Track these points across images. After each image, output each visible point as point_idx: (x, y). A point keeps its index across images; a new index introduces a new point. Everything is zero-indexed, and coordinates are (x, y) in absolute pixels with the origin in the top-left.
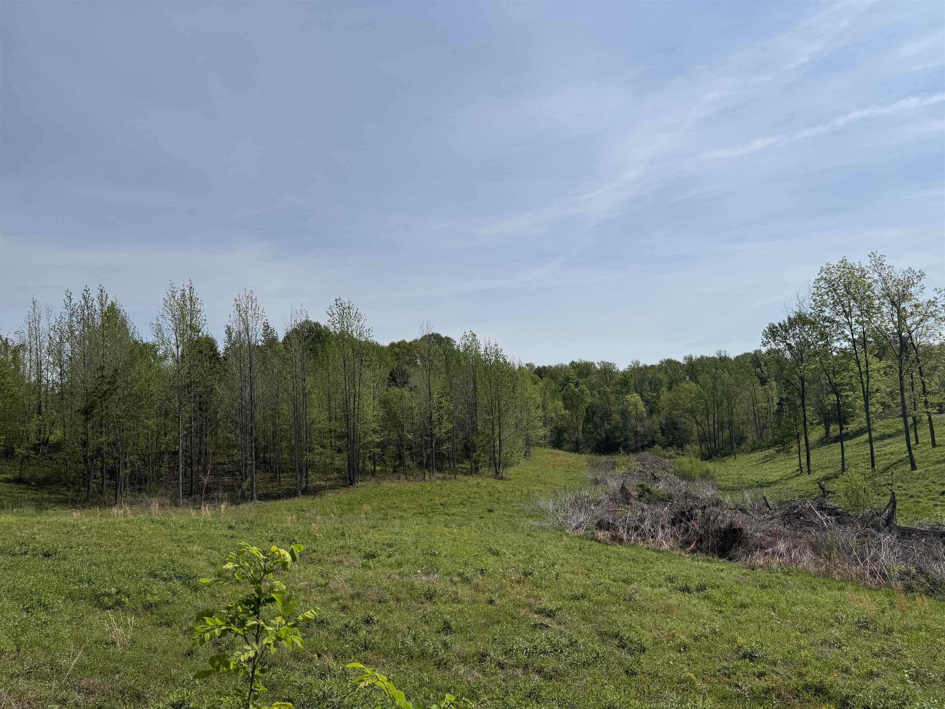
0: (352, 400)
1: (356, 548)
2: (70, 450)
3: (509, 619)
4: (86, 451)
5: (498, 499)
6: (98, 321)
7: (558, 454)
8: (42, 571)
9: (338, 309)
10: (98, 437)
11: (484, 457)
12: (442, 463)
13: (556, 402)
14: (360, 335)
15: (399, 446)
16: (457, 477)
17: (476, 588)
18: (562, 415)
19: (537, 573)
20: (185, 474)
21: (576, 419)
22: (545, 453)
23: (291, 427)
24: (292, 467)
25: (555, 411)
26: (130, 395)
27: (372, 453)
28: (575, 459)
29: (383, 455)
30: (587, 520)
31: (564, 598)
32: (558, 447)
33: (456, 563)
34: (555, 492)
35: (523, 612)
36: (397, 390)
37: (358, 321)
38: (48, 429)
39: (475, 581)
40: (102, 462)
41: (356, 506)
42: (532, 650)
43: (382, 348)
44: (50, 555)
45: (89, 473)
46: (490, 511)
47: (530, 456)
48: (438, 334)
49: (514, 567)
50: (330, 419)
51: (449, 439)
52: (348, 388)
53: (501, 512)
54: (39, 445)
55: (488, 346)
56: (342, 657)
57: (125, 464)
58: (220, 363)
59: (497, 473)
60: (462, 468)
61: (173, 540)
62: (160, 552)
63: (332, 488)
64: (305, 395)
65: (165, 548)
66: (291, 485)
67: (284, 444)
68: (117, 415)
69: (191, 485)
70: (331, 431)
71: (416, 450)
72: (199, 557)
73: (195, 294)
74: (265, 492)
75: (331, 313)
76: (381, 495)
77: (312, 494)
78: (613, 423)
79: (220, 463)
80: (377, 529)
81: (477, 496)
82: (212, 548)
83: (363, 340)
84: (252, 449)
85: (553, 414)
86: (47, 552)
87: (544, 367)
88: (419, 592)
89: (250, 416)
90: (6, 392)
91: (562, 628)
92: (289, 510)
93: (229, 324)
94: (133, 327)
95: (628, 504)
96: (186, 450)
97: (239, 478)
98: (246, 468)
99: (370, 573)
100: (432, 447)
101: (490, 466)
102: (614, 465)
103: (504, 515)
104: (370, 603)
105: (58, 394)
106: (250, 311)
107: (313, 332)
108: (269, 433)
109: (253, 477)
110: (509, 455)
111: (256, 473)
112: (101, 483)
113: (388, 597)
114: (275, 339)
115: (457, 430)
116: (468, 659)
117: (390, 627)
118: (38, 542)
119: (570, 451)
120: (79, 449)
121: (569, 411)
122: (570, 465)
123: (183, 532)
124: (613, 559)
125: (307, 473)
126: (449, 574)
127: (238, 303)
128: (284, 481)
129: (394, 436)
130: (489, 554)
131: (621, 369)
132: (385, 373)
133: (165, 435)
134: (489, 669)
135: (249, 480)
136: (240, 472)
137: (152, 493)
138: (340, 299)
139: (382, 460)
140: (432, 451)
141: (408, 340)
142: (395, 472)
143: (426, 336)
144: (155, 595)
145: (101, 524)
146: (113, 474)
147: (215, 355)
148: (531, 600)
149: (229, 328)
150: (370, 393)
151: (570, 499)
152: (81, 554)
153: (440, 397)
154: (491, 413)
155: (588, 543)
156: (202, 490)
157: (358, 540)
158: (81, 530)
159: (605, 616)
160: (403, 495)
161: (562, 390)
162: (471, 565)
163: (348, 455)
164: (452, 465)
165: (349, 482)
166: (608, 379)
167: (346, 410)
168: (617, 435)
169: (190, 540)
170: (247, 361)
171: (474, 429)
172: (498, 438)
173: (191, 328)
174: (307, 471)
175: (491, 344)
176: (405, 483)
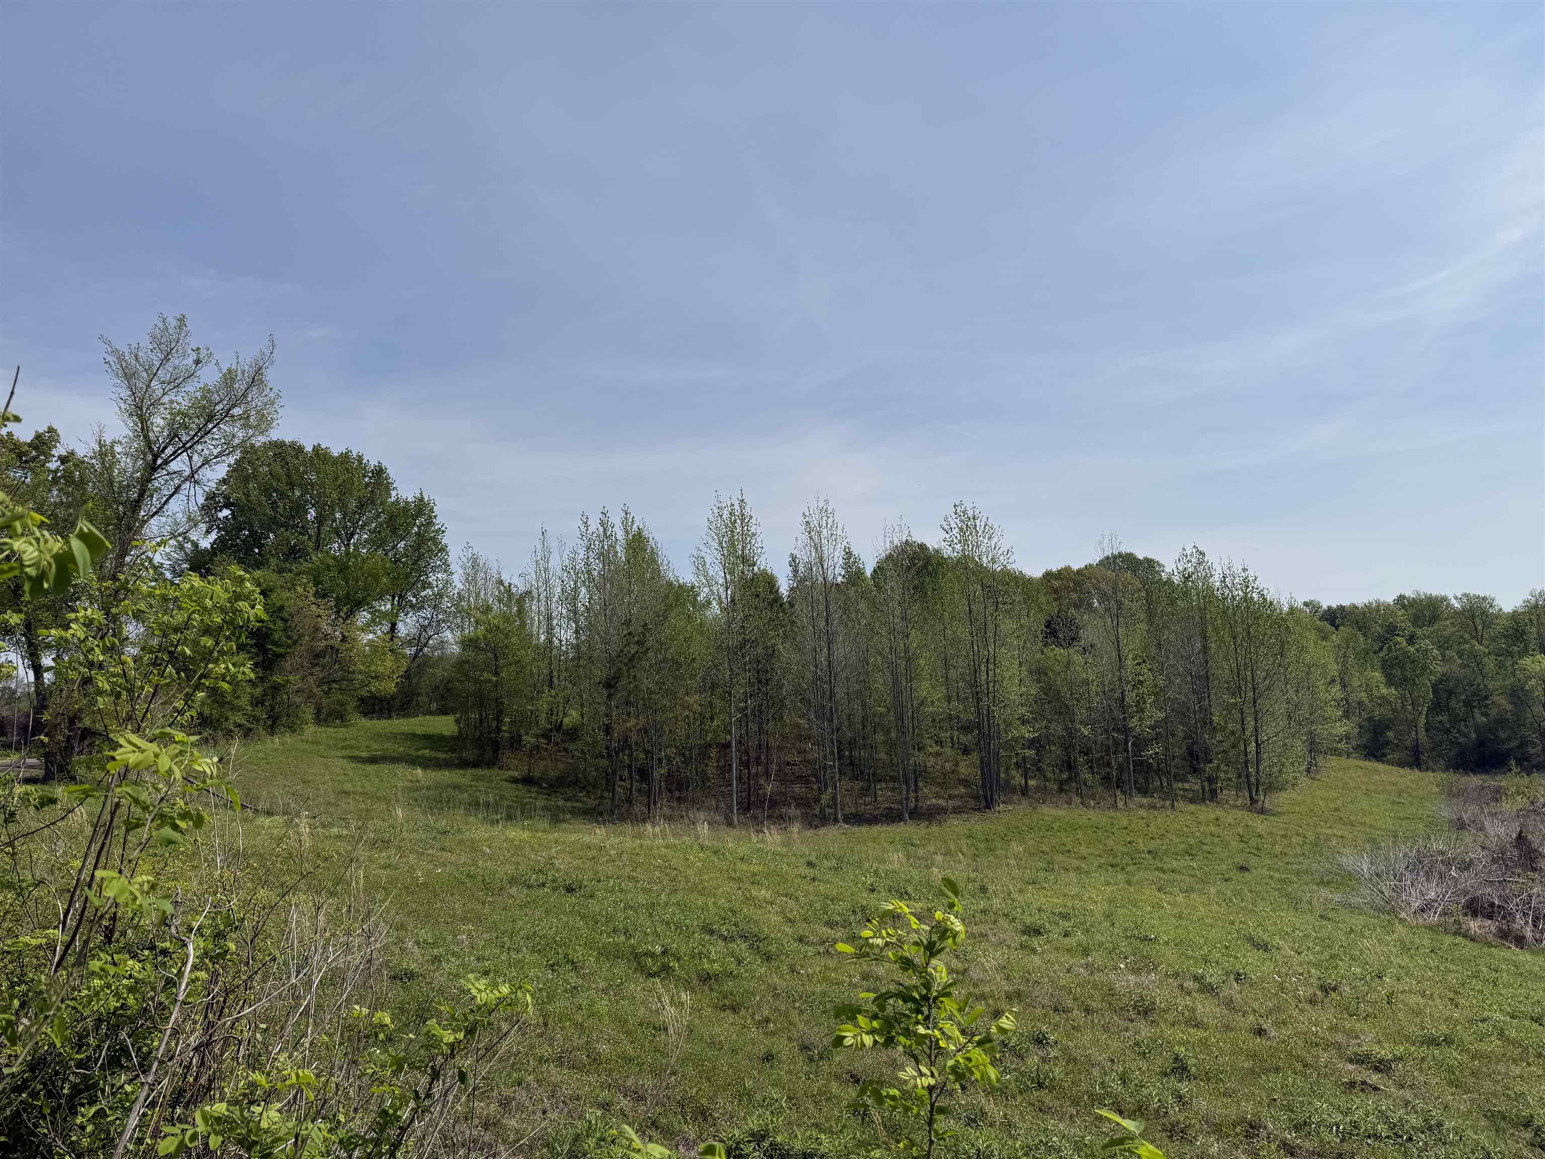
0: (983, 668)
1: (1006, 916)
2: (589, 740)
3: (1299, 1066)
4: (610, 741)
5: (1257, 849)
6: (621, 554)
7: (1376, 771)
8: (565, 913)
9: (957, 521)
10: (624, 721)
11: (1226, 772)
12: (1146, 779)
13: (1369, 673)
14: (993, 561)
15: (1067, 747)
16: (1176, 804)
17: (1229, 1004)
18: (1382, 697)
19: (1347, 989)
20: (740, 778)
21: (1413, 704)
22: (1349, 768)
23: (889, 711)
24: (892, 774)
25: (1368, 688)
26: (665, 660)
27: (1020, 757)
28: (1412, 781)
29: (1040, 761)
30: (1444, 896)
31: (1407, 1038)
32: (1375, 757)
33: (1189, 958)
34: (1373, 841)
35: (1324, 1058)
36: (1059, 651)
37: (990, 538)
38: (561, 708)
39: (1225, 992)
40: (630, 756)
41: (998, 845)
42: (1348, 1128)
43: (1030, 581)
44: (573, 890)
45: (614, 773)
46: (1243, 869)
47: (1317, 772)
48: (1131, 554)
49: (1302, 974)
50: (949, 699)
51: (1158, 737)
52: (976, 648)
53: (1265, 872)
54: (551, 730)
55: (1227, 572)
56: (1001, 1095)
57: (660, 760)
58: (784, 611)
59: (1253, 801)
60: (1184, 790)
61: (731, 878)
62: (715, 896)
63: (957, 811)
64: (908, 660)
65: (721, 890)
66: (893, 803)
67: (880, 737)
68: (648, 689)
69: (749, 795)
70: (950, 717)
71: (1098, 755)
72: (769, 908)
73: (748, 509)
74: (854, 810)
75: (947, 527)
76: (1040, 829)
77: (927, 819)
78: (1493, 712)
79: (788, 764)
80: (1037, 886)
81: (1216, 840)
82: (786, 895)
83: (999, 569)
84: (833, 743)
85: (1363, 696)
86: (570, 885)
87: (1341, 608)
88: (1125, 1000)
89: (828, 693)
90: (510, 657)
91: (1408, 1094)
92: (892, 843)
93: (796, 552)
94: (665, 562)
95: (1534, 870)
96: (740, 742)
97: (815, 787)
98: (825, 773)
99: (1036, 960)
100: (1126, 750)
101: (1238, 788)
102: (1498, 795)
103: (1271, 877)
104: (1039, 1011)
105: (573, 659)
106: (825, 531)
107: (919, 560)
108: (858, 719)
109: (836, 786)
110: (1276, 769)
111: (840, 780)
112: (629, 786)
113: (1070, 1003)
114: (860, 573)
115: (1172, 722)
116: (1224, 1130)
117: (1077, 1053)
118: (558, 870)
119: (1401, 764)
120: (601, 736)
121: (1396, 689)
122: (1402, 791)
123: (745, 867)
124: (1504, 975)
125: (916, 785)
126: (1176, 975)
127: (807, 519)
128: (882, 796)
129: (1058, 729)
130: (1248, 946)
131: (1508, 608)
132: (1037, 622)
133: (712, 718)
134: (1266, 1153)
135: (830, 790)
136: (816, 776)
137: (697, 804)
138: (961, 504)
139: (1039, 769)
140: (1128, 758)
141: (1075, 567)
142: (1061, 790)
143: (1107, 558)
144: (714, 961)
145: (635, 849)
146: (644, 774)
147: (777, 599)
148: (1340, 1038)
149: (794, 558)
150: (1013, 656)
151: (1405, 855)
152: (612, 891)
153: (1139, 664)
154: (1237, 691)
155: (1448, 940)
156: (764, 802)
157: (1010, 902)
158: (610, 855)
159: (1497, 1082)
160: (1079, 831)
161: (1381, 649)
162: (1217, 963)
163: (981, 759)
164: (1165, 784)
165: (984, 803)
166: (1480, 627)
167: (974, 684)
168: (1503, 735)
169: (755, 881)
170: (822, 607)
171: (1207, 722)
172: (1253, 738)
173: (745, 560)
174: (916, 781)
175: (1234, 569)
176: (1082, 810)
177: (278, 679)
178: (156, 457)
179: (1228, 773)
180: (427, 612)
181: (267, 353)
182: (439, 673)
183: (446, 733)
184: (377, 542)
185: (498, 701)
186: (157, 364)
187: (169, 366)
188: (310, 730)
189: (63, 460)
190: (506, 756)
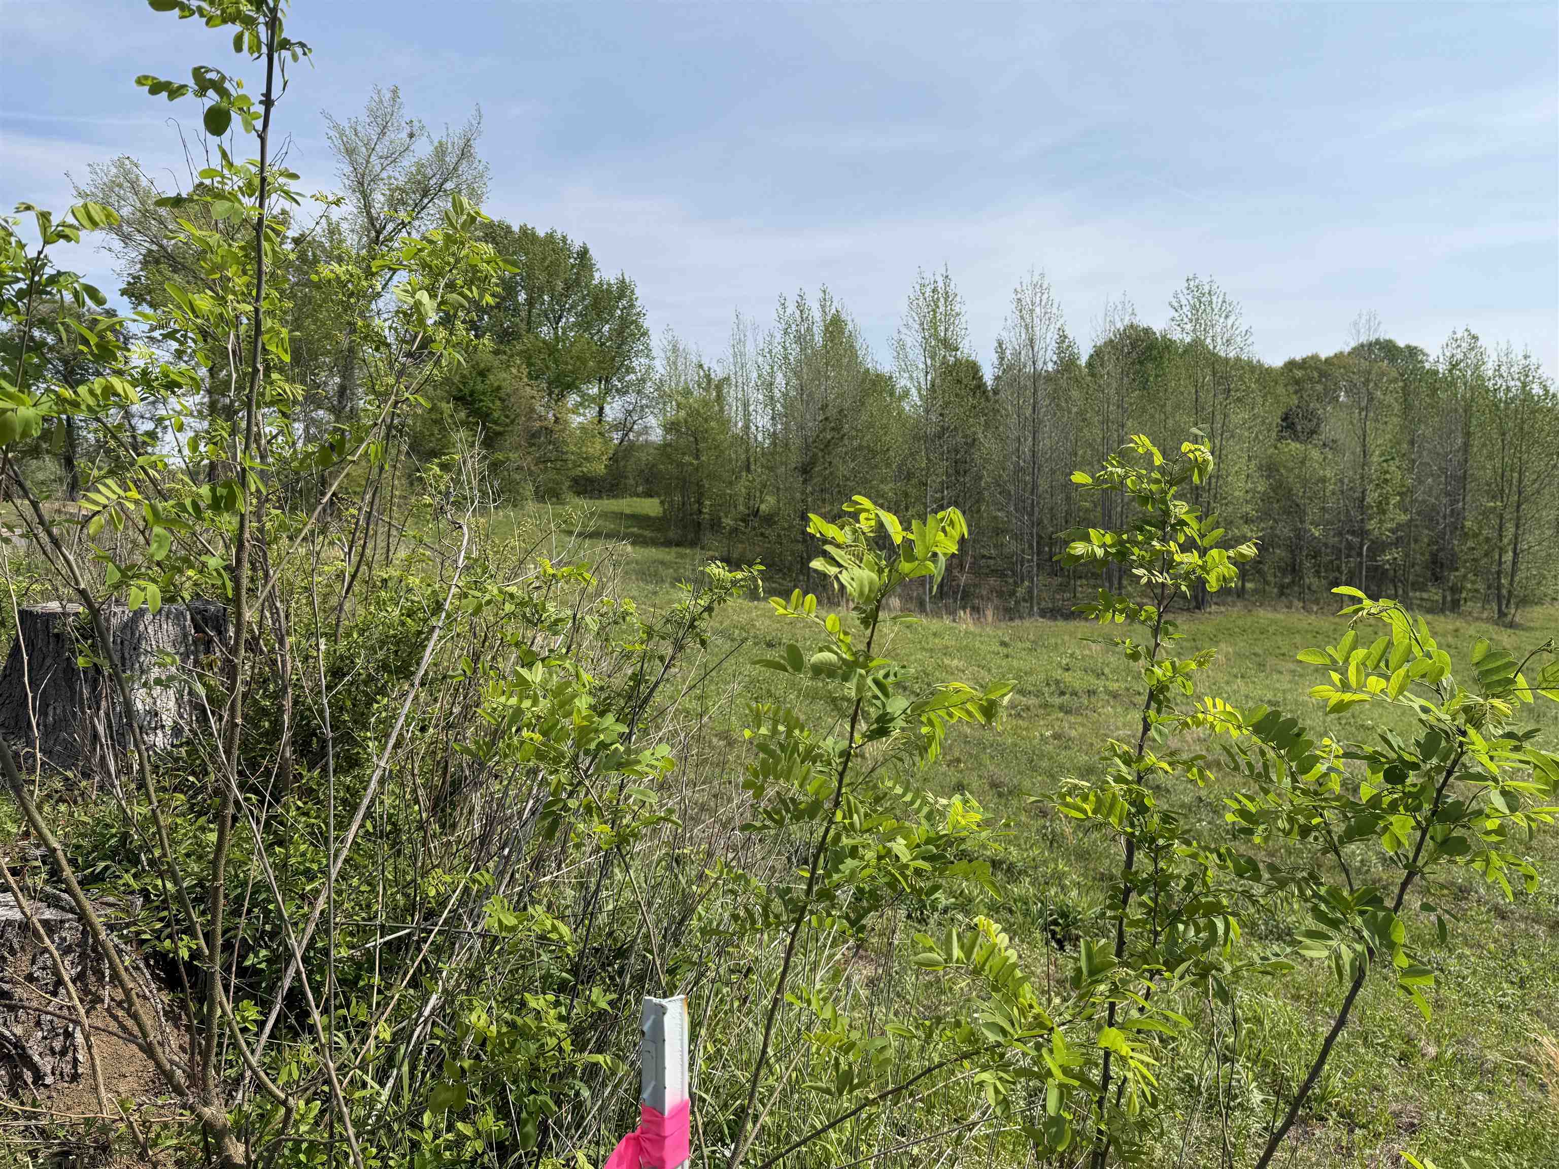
2: (785, 524)
6: (819, 339)
9: (1190, 297)
11: (1473, 582)
12: (1379, 586)
14: (1228, 344)
15: (1293, 550)
23: (1096, 506)
26: (860, 448)
36: (1294, 445)
37: (1227, 317)
38: (758, 494)
43: (1269, 371)
48: (1390, 341)
51: (1398, 541)
54: (749, 515)
55: (1504, 359)
58: (987, 399)
59: (1502, 614)
60: (1422, 599)
71: (1328, 559)
73: (952, 286)
74: (1051, 605)
75: (1176, 305)
76: (1254, 632)
79: (984, 557)
80: (1246, 680)
83: (1234, 353)
84: (1032, 537)
89: (1030, 485)
90: (710, 441)
93: (1003, 336)
94: (864, 347)
97: (1011, 580)
98: (1022, 566)
100: (1360, 554)
101: (1486, 600)
105: (769, 446)
106: (1038, 310)
107: (1142, 344)
108: (1061, 513)
109: (1033, 580)
110: (1533, 582)
111: (1038, 575)
114: (1074, 359)
115: (1417, 526)
125: (1120, 583)
127: (1019, 296)
128: (1082, 592)
129: (1285, 531)
132: (1273, 414)
133: (907, 508)
135: (1026, 583)
136: (1012, 570)
138: (1195, 278)
139: (1259, 572)
140: (1361, 563)
141: (1323, 355)
142: (1282, 594)
143: (1362, 345)
147: (980, 386)
149: (1000, 343)
150: (1241, 450)
153: (1386, 461)
154: (1499, 494)
156: (957, 593)
160: (1297, 635)
164: (1401, 591)
165: (1194, 604)
169: (946, 652)
170: (1028, 393)
171: (1456, 527)
172: (1511, 547)
173: (946, 343)
174: (1120, 579)
175: (1513, 356)
176: (1302, 615)
177: (500, 456)
178: (378, 233)
179: (1475, 584)
180: (631, 398)
181: (475, 123)
182: (643, 456)
183: (652, 514)
184: (584, 324)
185: (700, 486)
186: (375, 138)
187: (386, 141)
188: (531, 506)
189: (297, 241)
190: (708, 538)
